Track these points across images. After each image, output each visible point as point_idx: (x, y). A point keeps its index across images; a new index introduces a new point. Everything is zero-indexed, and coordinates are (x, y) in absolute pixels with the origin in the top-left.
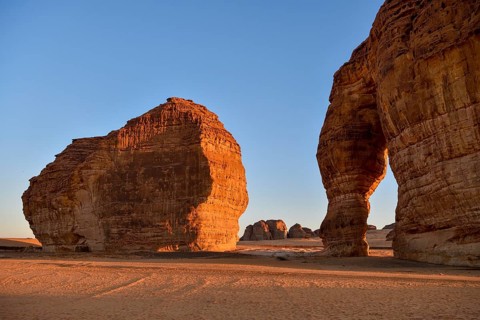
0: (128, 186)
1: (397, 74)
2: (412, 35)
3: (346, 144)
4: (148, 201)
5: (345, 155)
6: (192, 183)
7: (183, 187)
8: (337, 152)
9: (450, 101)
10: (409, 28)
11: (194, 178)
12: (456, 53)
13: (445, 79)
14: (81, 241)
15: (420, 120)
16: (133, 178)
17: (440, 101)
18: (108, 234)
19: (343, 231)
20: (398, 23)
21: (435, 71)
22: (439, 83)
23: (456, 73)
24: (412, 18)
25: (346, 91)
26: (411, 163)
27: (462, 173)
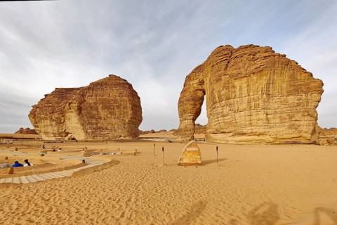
0: (94, 112)
1: (223, 82)
2: (228, 69)
3: (192, 103)
4: (104, 119)
5: (191, 107)
6: (124, 113)
7: (120, 114)
8: (188, 106)
9: (241, 94)
10: (227, 66)
11: (125, 110)
12: (245, 79)
13: (240, 87)
14: (69, 135)
15: (229, 99)
16: (97, 109)
17: (238, 93)
18: (86, 132)
19: (187, 133)
20: (223, 63)
21: (237, 83)
22: (238, 88)
23: (245, 85)
24: (228, 62)
25: (191, 83)
26: (222, 112)
27: (240, 117)
